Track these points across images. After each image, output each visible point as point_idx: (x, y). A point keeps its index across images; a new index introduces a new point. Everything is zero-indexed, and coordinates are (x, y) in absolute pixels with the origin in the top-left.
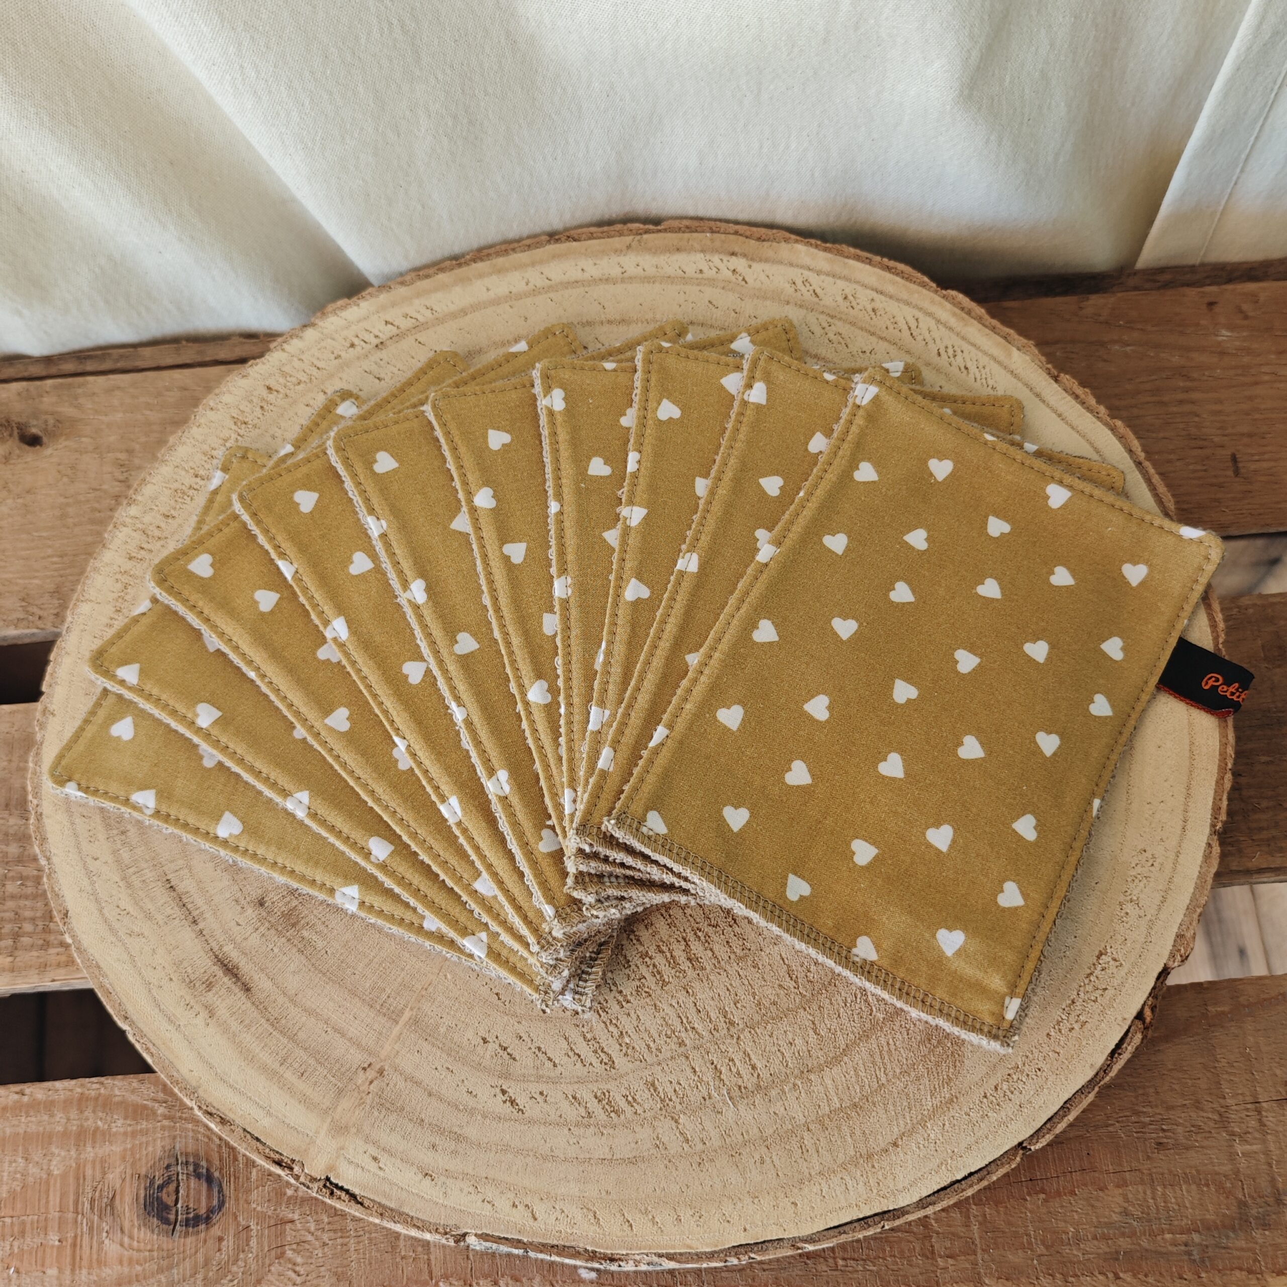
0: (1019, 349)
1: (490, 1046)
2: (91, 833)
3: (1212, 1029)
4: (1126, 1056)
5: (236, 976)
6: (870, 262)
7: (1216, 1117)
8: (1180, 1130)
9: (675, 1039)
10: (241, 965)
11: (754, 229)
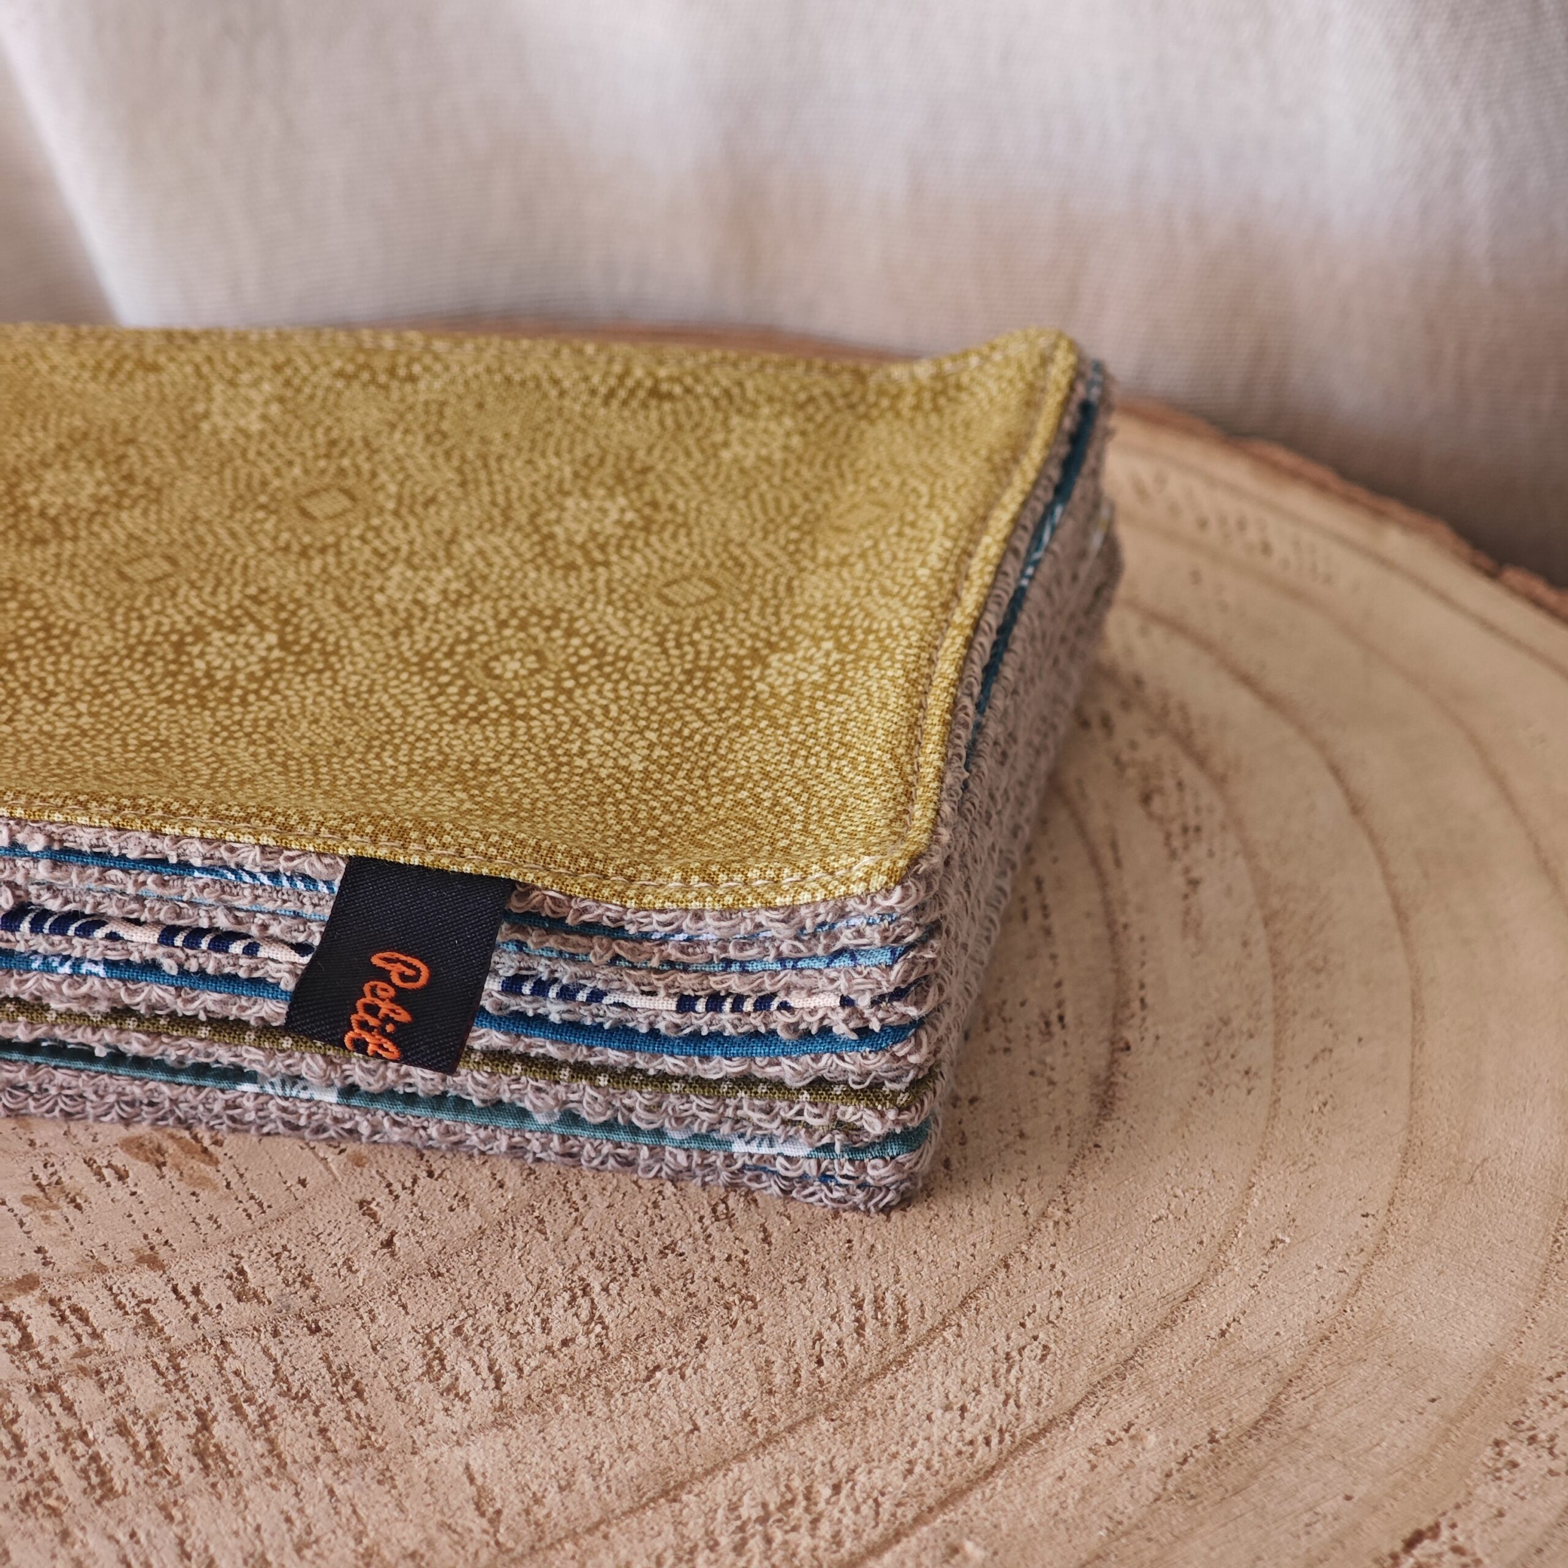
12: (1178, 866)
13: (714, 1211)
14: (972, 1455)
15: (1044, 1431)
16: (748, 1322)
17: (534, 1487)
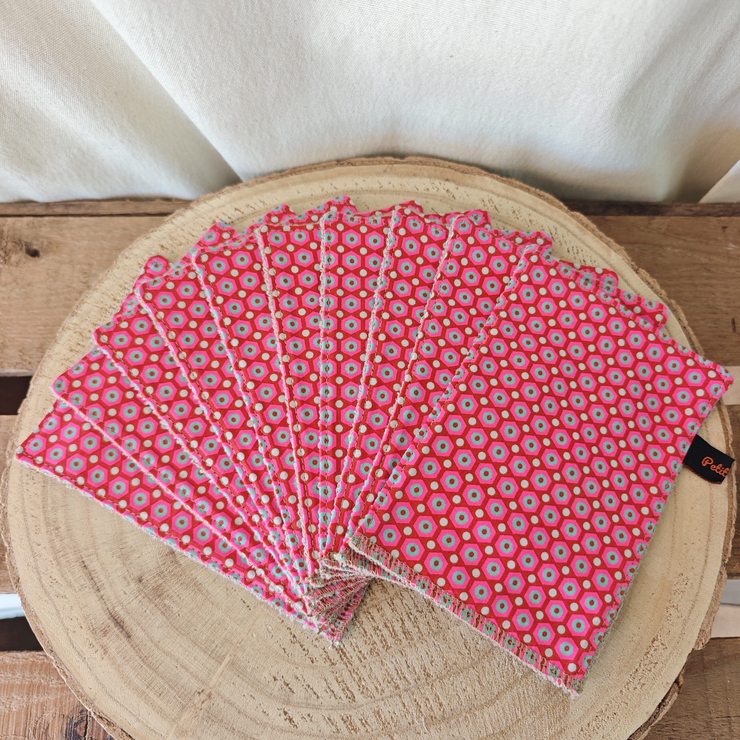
0: (615, 252)
1: (278, 682)
2: (37, 528)
3: (705, 670)
4: (667, 708)
5: (122, 627)
6: (528, 191)
7: (705, 724)
8: (683, 731)
9: (393, 684)
10: (125, 620)
11: (460, 166)
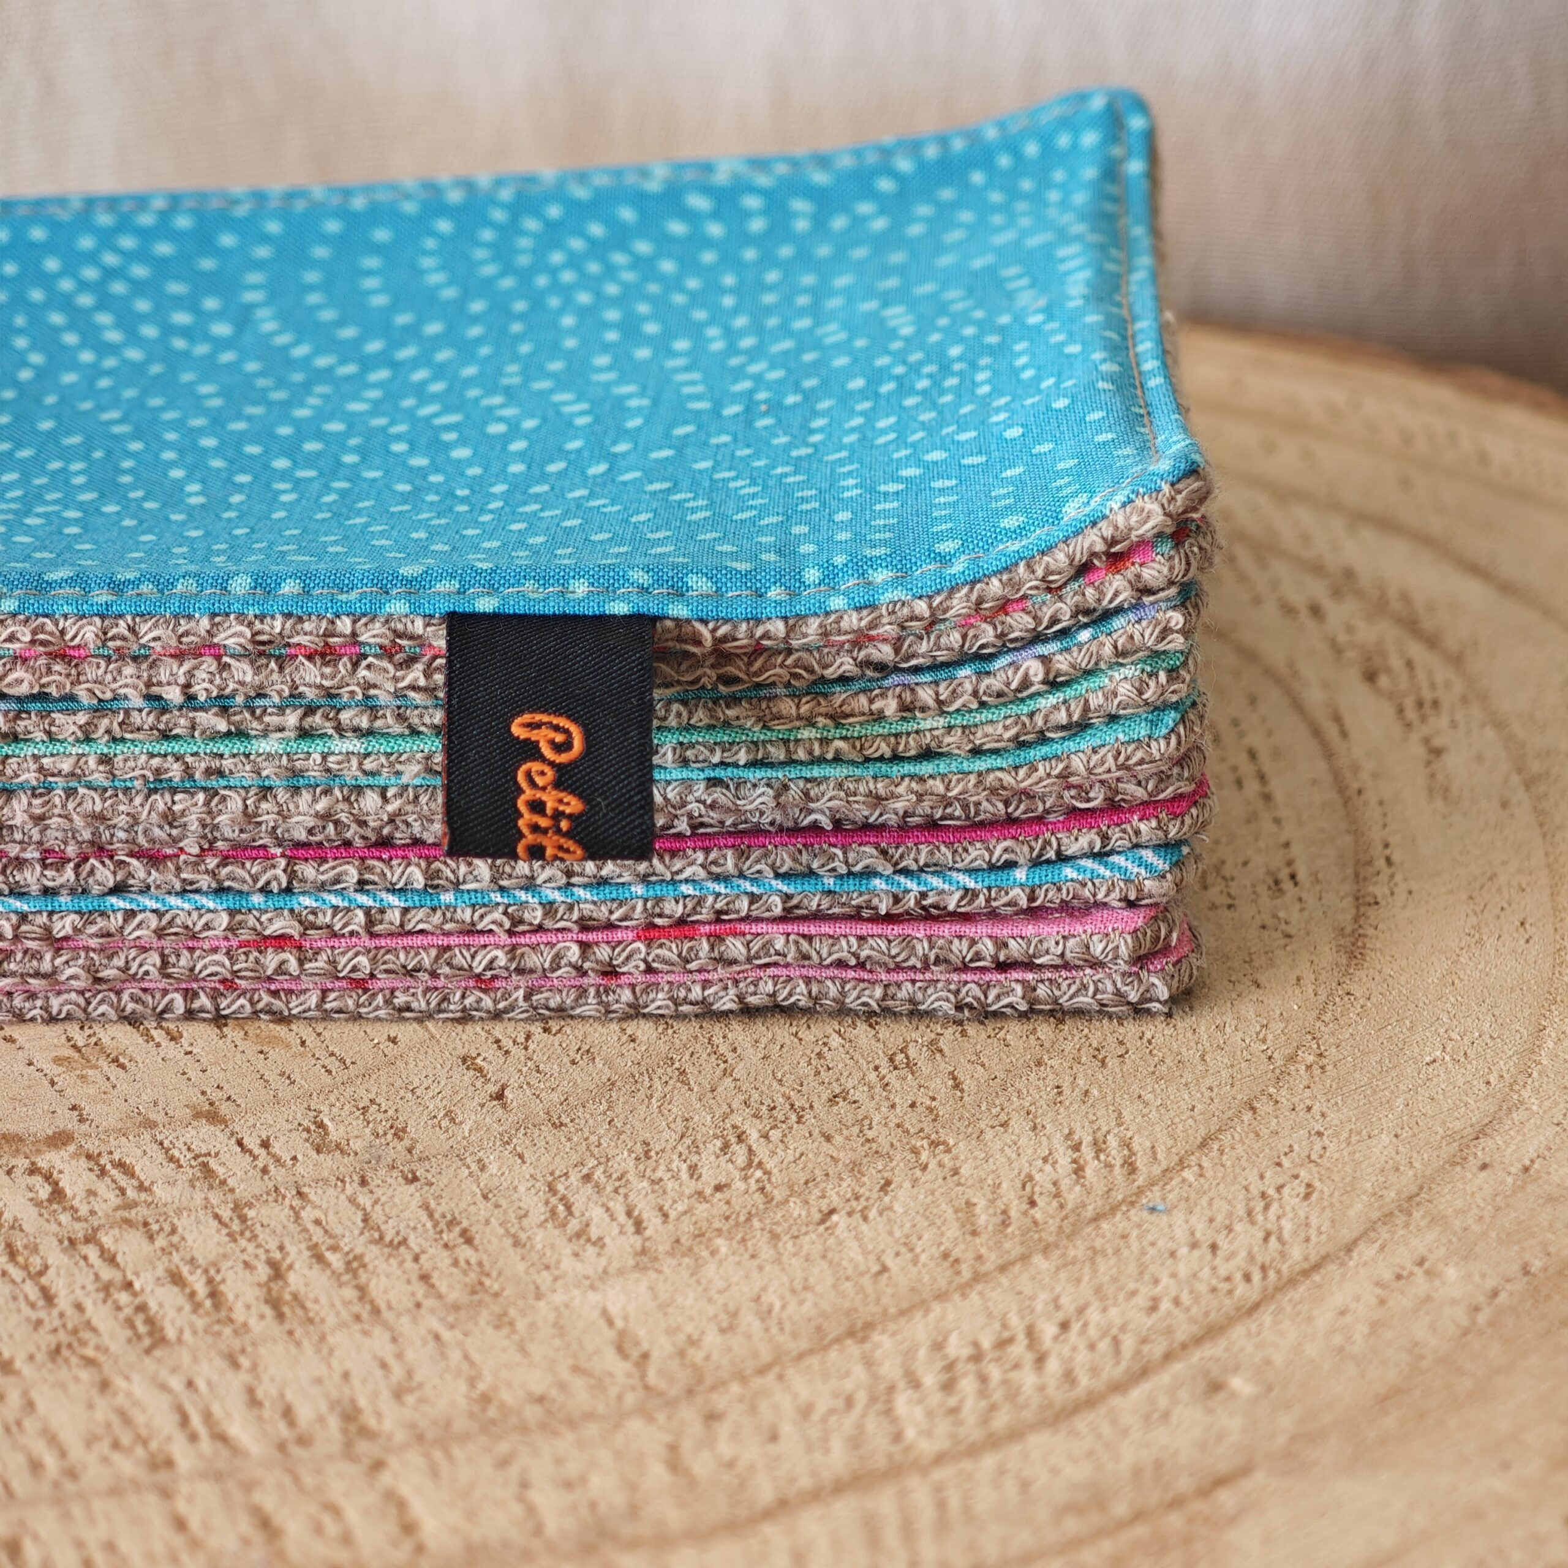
12: (1415, 737)
13: (891, 1060)
14: (1230, 1292)
15: (1317, 1267)
16: (941, 1165)
17: (689, 1328)
